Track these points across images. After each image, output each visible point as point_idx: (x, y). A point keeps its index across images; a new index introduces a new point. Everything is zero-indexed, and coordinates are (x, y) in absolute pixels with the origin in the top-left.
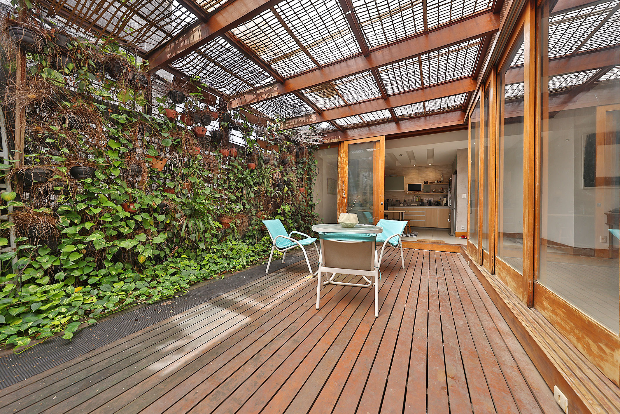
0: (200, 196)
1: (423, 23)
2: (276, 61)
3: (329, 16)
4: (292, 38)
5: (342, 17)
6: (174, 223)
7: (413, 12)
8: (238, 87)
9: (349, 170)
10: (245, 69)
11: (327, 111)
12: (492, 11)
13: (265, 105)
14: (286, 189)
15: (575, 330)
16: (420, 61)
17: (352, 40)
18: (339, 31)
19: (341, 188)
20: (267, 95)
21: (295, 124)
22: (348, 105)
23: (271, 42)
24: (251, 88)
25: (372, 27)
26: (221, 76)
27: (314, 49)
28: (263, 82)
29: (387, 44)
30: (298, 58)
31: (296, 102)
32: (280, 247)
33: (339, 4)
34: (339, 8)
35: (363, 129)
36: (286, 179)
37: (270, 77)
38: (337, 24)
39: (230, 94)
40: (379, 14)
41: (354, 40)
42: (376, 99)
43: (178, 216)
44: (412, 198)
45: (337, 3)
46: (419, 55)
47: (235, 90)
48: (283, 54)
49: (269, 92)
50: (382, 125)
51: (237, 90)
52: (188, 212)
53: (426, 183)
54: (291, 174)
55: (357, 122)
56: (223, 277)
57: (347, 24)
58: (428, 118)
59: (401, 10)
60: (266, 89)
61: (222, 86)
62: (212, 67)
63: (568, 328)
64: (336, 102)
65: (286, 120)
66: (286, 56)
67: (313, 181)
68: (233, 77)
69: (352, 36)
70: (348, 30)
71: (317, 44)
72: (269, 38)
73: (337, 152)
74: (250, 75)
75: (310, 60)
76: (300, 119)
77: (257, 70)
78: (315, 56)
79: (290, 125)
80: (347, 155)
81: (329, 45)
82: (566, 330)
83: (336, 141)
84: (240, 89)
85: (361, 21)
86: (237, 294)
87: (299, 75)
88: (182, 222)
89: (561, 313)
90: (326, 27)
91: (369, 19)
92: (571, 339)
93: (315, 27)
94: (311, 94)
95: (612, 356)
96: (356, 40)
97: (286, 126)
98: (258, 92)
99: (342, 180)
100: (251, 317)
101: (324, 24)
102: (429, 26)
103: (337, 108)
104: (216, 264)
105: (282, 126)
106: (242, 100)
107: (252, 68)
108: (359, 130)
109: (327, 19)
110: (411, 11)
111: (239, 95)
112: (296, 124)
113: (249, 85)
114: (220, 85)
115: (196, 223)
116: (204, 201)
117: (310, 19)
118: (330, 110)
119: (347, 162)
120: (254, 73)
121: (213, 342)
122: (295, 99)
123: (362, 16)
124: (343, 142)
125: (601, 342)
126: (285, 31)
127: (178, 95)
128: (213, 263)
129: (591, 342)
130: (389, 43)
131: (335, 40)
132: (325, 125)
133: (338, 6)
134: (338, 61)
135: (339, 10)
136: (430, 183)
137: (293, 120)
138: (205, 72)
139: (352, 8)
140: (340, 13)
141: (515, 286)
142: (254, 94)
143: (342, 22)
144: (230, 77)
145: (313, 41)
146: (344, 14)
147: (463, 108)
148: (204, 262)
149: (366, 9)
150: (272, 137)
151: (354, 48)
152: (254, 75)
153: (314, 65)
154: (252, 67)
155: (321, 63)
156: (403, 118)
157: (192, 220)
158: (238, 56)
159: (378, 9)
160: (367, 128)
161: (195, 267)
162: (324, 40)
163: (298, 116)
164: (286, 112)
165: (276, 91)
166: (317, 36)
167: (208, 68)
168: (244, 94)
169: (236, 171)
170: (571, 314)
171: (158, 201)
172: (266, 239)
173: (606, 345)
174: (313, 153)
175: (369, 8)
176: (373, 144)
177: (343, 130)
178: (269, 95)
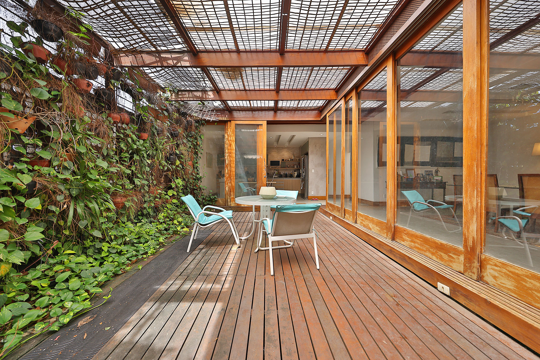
0: (92, 171)
1: (327, 44)
2: (198, 30)
3: (269, 10)
4: (226, 15)
5: (277, 15)
6: (53, 208)
7: (326, 34)
8: (137, 43)
9: (236, 147)
10: (156, 26)
11: (224, 92)
12: (364, 52)
13: (163, 71)
14: (178, 162)
15: (430, 249)
16: (312, 70)
17: (276, 37)
18: (270, 26)
19: (229, 163)
20: (175, 62)
21: (189, 97)
22: (245, 90)
23: (204, 10)
24: (154, 49)
25: (295, 33)
26: (121, 24)
27: (241, 33)
28: (172, 47)
29: (298, 50)
30: (222, 35)
31: (199, 76)
32: (203, 224)
33: (281, 4)
34: (279, 7)
35: (248, 112)
36: (178, 152)
37: (181, 44)
38: (272, 19)
39: (123, 48)
40: (305, 25)
41: (277, 38)
42: (270, 90)
43: (60, 198)
44: (273, 172)
45: (279, 2)
46: (313, 67)
47: (131, 45)
48: (210, 26)
49: (179, 60)
50: (264, 112)
51: (135, 46)
52: (74, 193)
53: (283, 160)
54: (182, 148)
55: (245, 105)
56: (140, 267)
57: (278, 23)
58: (297, 112)
59: (320, 29)
60: (174, 56)
61: (114, 36)
62: (110, 9)
63: (424, 249)
64: (237, 85)
65: (179, 91)
66: (212, 29)
67: (199, 155)
68: (136, 30)
69: (278, 34)
70: (277, 28)
71: (247, 29)
72: (203, 5)
73: (224, 130)
74: (159, 35)
75: (233, 41)
76: (195, 93)
77: (171, 32)
78: (239, 40)
79: (183, 98)
80: (234, 133)
81: (257, 35)
82: (423, 250)
83: (224, 119)
84: (140, 46)
85: (290, 25)
86: (177, 282)
87: (215, 51)
88: (65, 206)
89: (418, 241)
90: (262, 18)
91: (296, 26)
92: (427, 255)
93: (252, 14)
94: (217, 72)
95: (459, 259)
96: (278, 39)
97: (179, 98)
98: (162, 55)
99: (229, 156)
100: (221, 301)
101: (261, 15)
102: (329, 48)
103: (235, 90)
104: (120, 253)
105: (173, 97)
106: (138, 59)
107: (165, 29)
108: (244, 113)
109: (266, 12)
110: (325, 33)
111: (133, 52)
112: (191, 97)
113: (152, 44)
114: (112, 33)
115: (86, 206)
116: (98, 177)
117: (251, 6)
118: (228, 91)
119: (234, 139)
120: (166, 35)
121: (207, 343)
122: (199, 73)
123: (293, 21)
124: (230, 121)
125: (450, 253)
126: (223, 6)
127: (54, 29)
128: (115, 253)
129: (442, 254)
130: (300, 50)
131: (263, 32)
132: (217, 104)
133: (279, 5)
134: (257, 51)
135: (278, 9)
136: (286, 160)
137: (187, 93)
138: (99, 11)
139: (289, 12)
140: (278, 12)
141: (379, 229)
142: (156, 57)
143: (275, 20)
144: (132, 29)
145: (245, 26)
146: (280, 14)
147: (321, 110)
148: (103, 254)
149: (298, 17)
150: (165, 106)
151: (275, 44)
152: (165, 36)
153: (234, 47)
154: (166, 27)
155: (241, 47)
156: (282, 109)
157: (80, 202)
158: (154, 10)
159: (306, 21)
160: (250, 112)
161: (90, 263)
162: (255, 29)
163: (192, 89)
164: (182, 83)
165: (186, 61)
166: (250, 23)
167: (105, 8)
168: (141, 52)
169: (130, 140)
170: (426, 241)
171: (27, 179)
172: (164, 216)
173: (454, 254)
174: (199, 128)
175: (300, 18)
176: (256, 126)
177: (230, 110)
178: (177, 63)
